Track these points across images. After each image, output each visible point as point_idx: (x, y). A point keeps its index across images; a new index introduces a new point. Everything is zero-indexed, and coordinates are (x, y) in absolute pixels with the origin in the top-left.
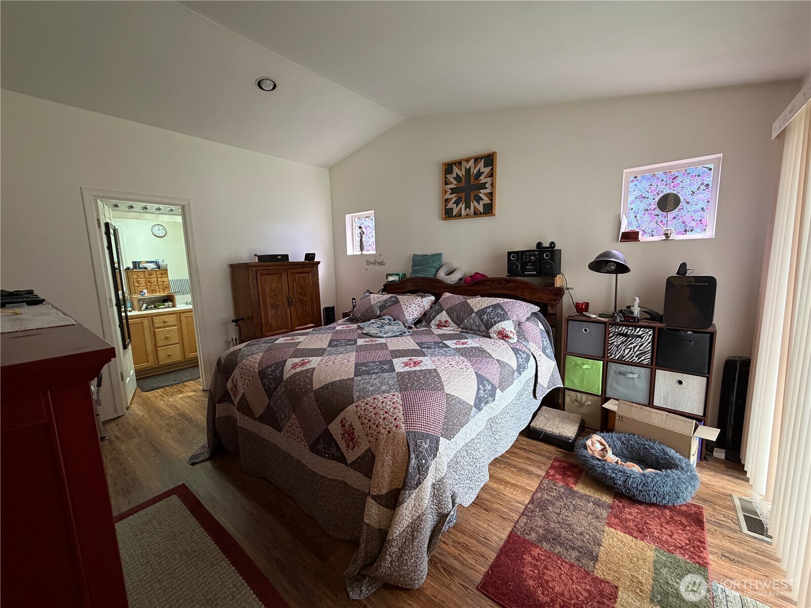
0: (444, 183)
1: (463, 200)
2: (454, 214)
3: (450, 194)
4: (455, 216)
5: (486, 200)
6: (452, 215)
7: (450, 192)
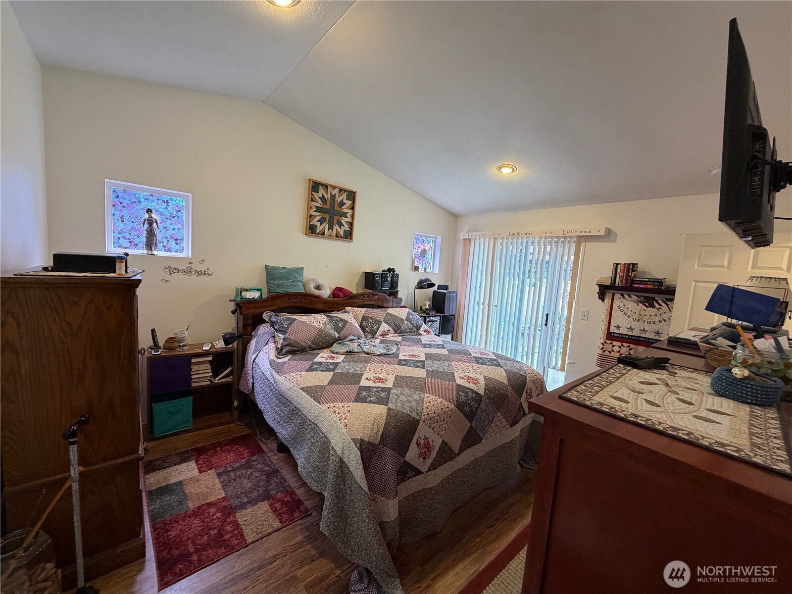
0: (310, 200)
1: (327, 221)
2: (318, 232)
3: (315, 211)
4: (318, 234)
5: (346, 227)
6: (316, 232)
7: (315, 210)
